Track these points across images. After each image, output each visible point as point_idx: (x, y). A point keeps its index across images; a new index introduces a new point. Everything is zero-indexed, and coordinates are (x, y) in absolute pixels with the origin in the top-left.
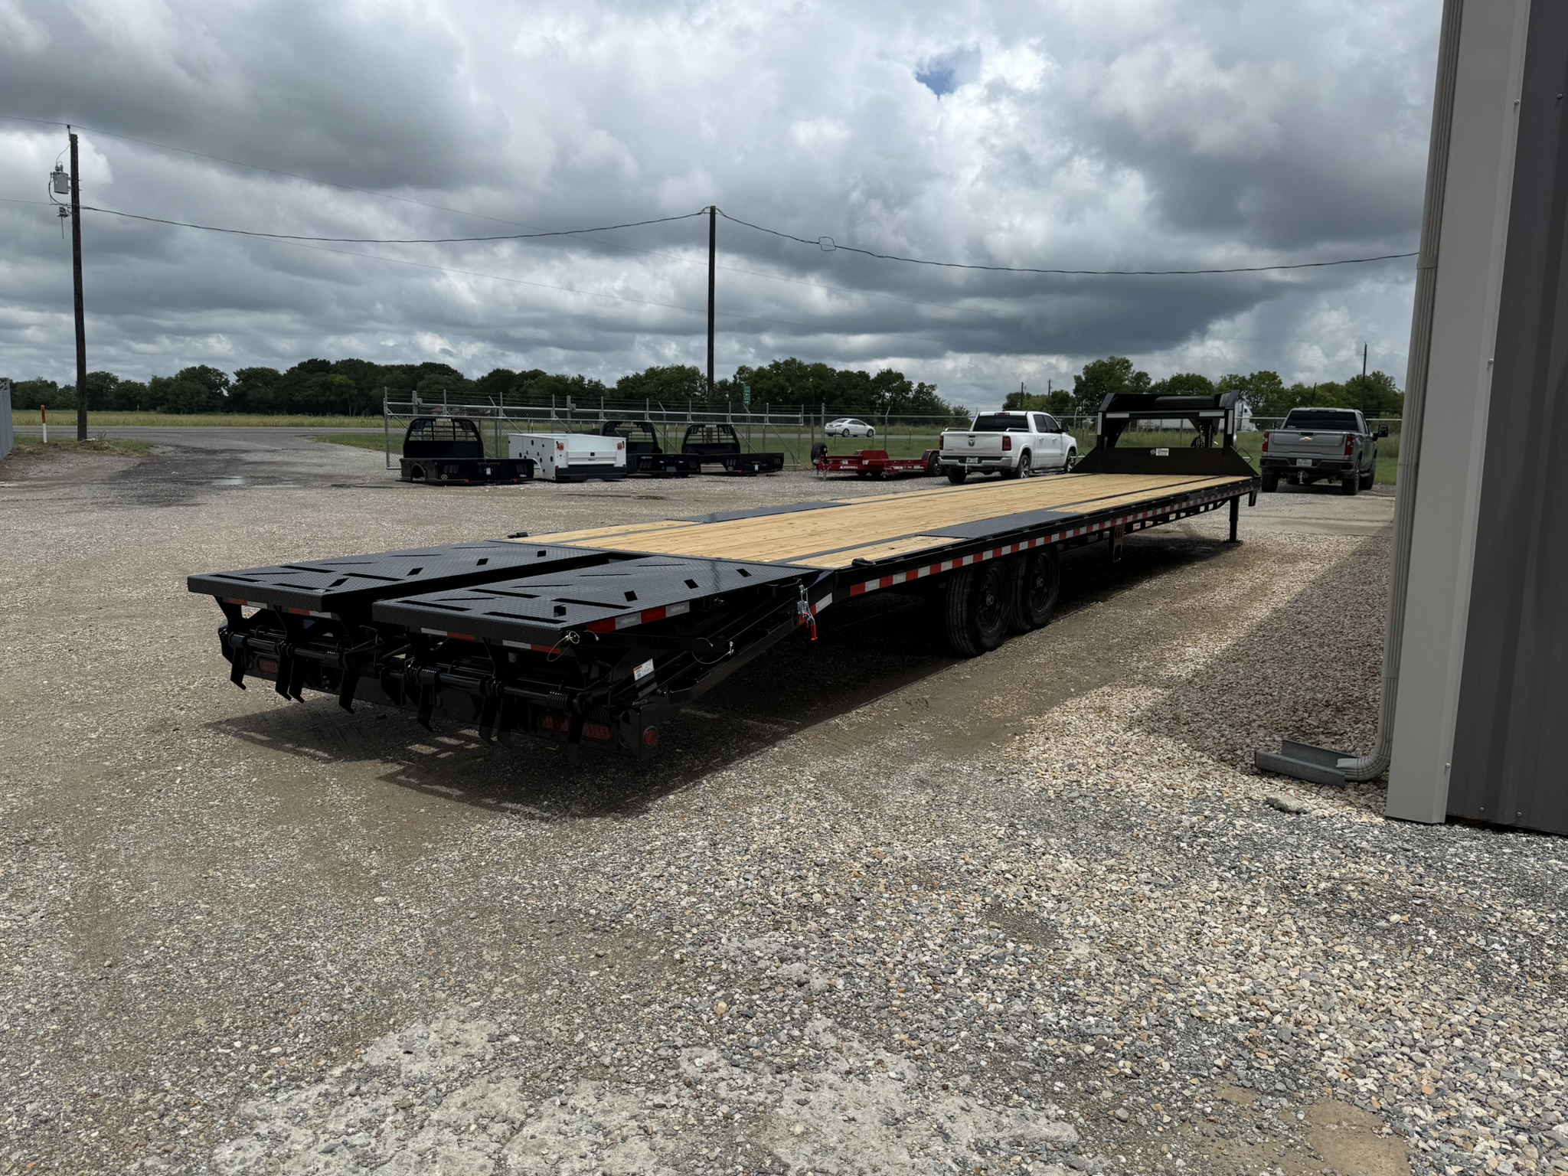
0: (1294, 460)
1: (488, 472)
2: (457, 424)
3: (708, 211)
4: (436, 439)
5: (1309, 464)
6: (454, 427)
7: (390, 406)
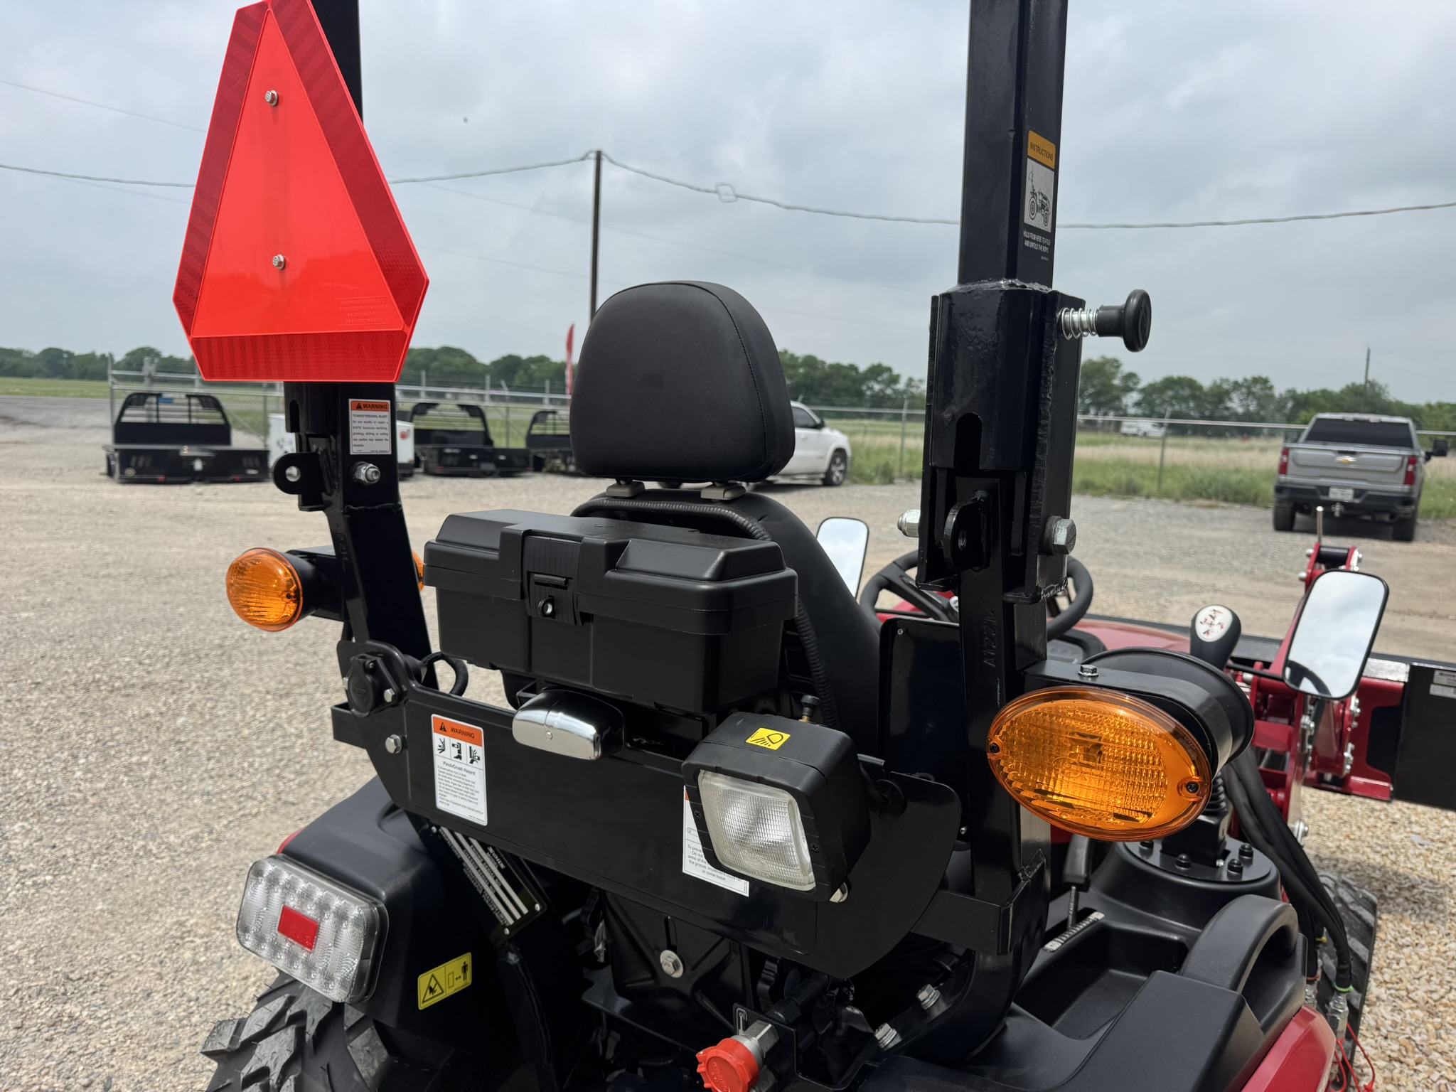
0: (1325, 490)
1: (198, 465)
2: (194, 401)
3: (593, 156)
4: (163, 420)
5: (1348, 496)
6: (190, 404)
7: (114, 376)
